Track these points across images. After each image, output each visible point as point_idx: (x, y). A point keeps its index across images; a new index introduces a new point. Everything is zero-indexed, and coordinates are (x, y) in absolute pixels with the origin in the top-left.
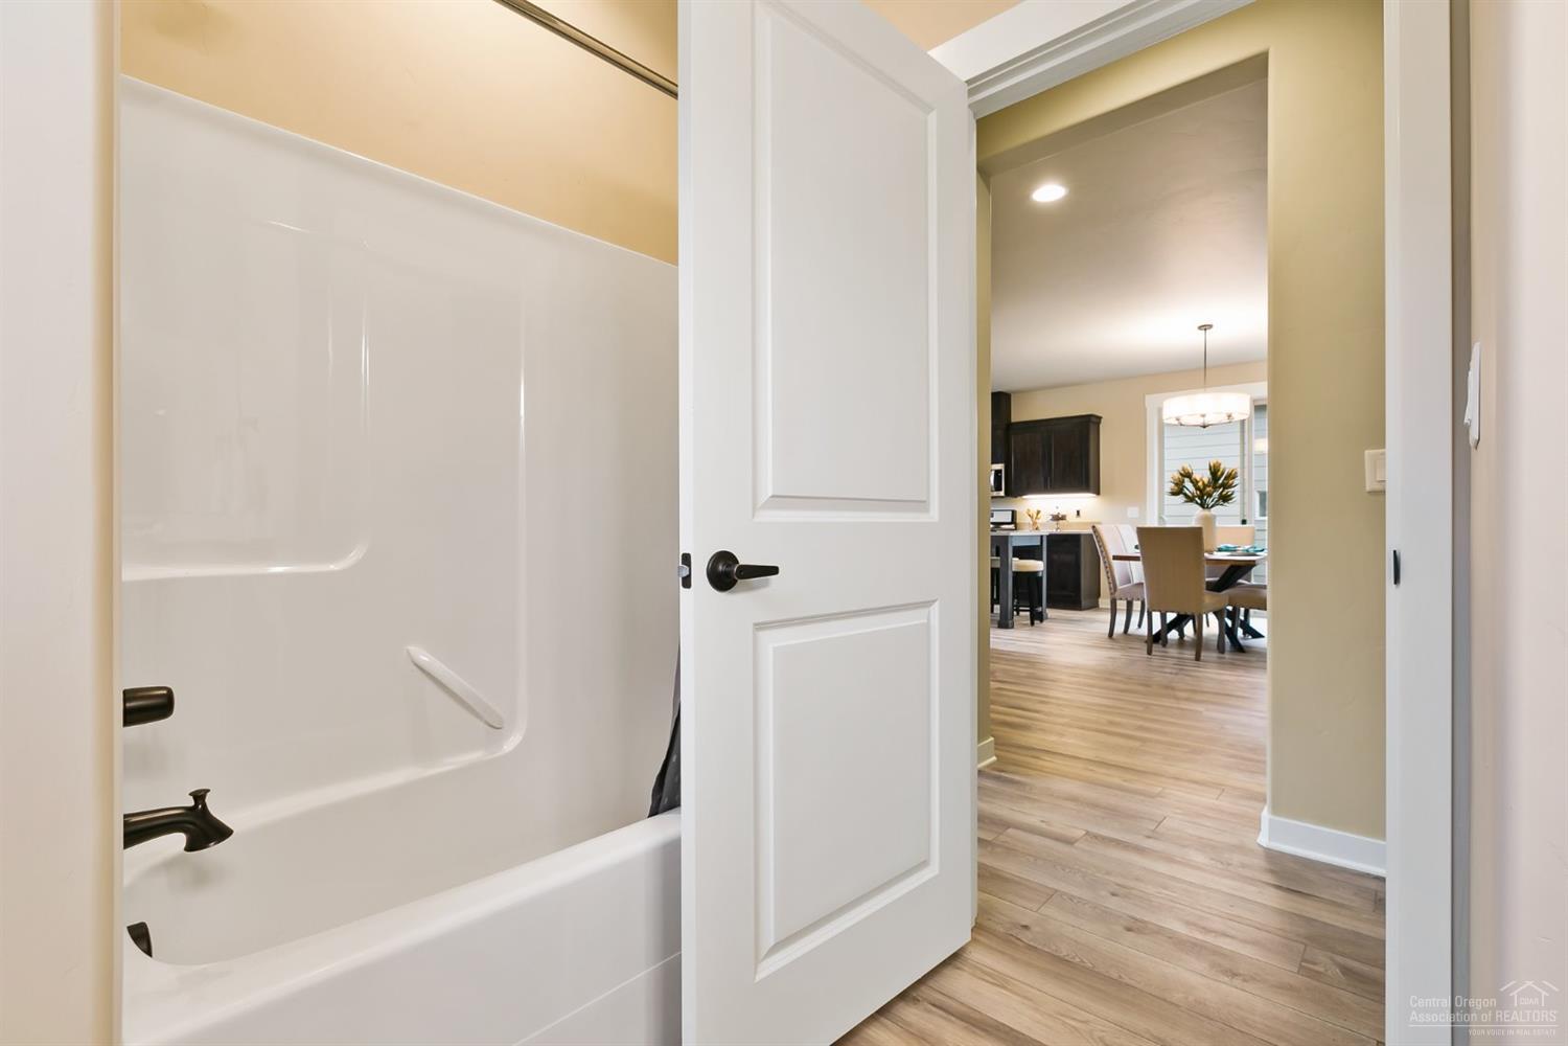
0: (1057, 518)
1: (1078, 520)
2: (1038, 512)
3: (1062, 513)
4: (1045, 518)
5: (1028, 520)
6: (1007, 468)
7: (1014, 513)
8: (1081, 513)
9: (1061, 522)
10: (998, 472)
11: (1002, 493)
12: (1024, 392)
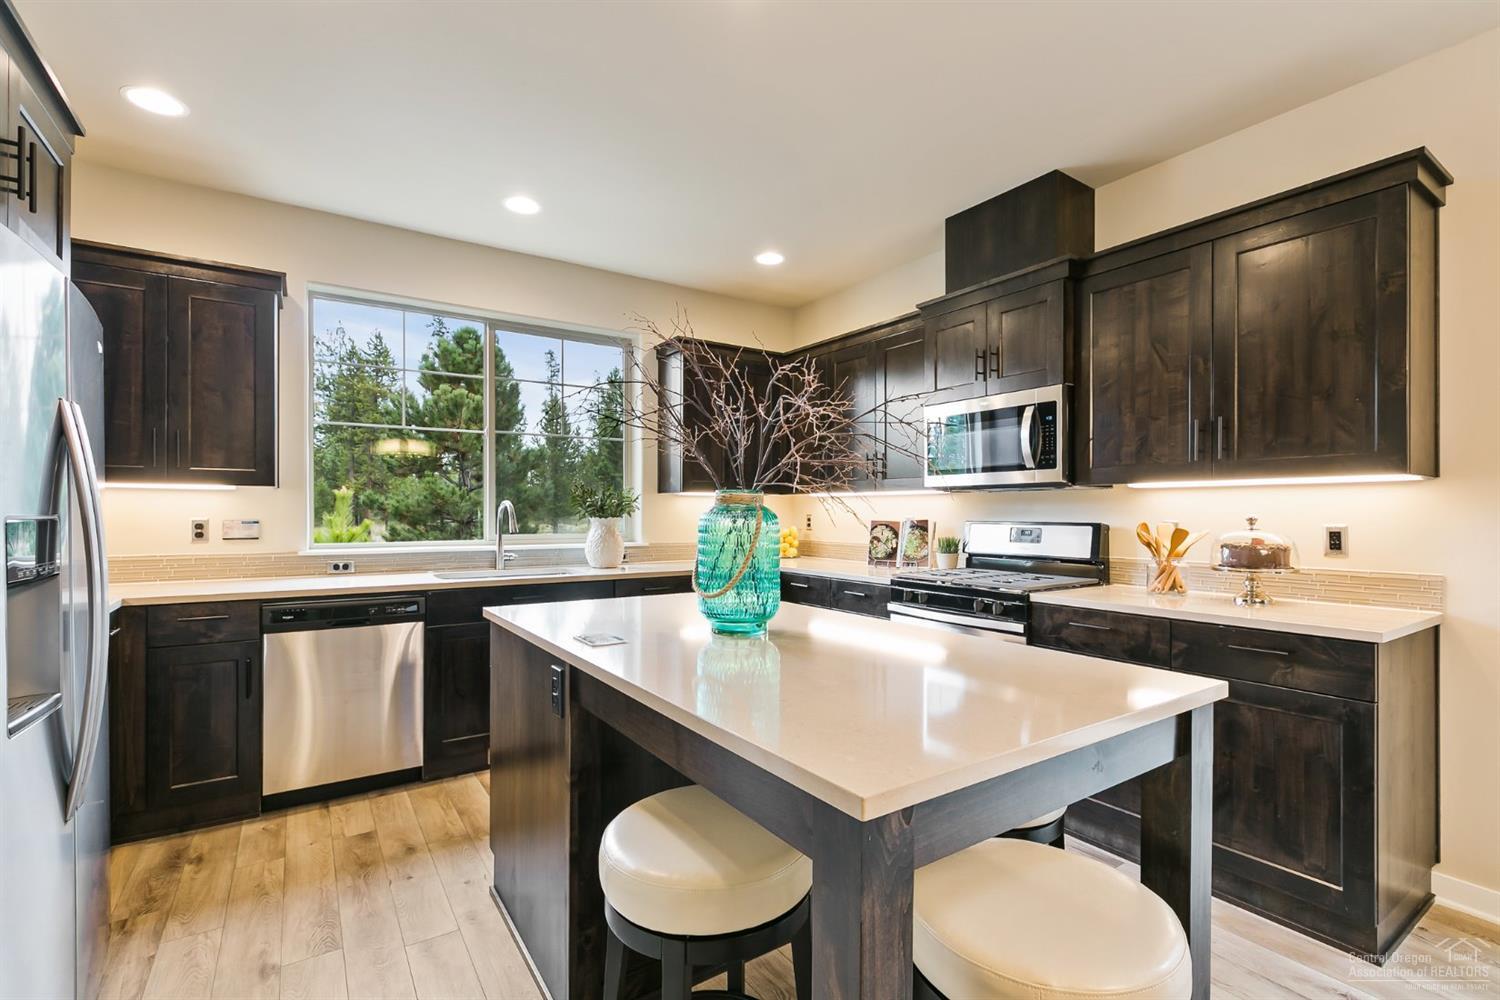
0: (1252, 559)
1: (1336, 564)
2: (1179, 535)
3: (1270, 537)
4: (1201, 552)
5: (1145, 555)
6: (1073, 396)
7: (1099, 533)
8: (1349, 541)
9: (1265, 573)
10: (1045, 410)
11: (1056, 474)
12: (1118, 171)
